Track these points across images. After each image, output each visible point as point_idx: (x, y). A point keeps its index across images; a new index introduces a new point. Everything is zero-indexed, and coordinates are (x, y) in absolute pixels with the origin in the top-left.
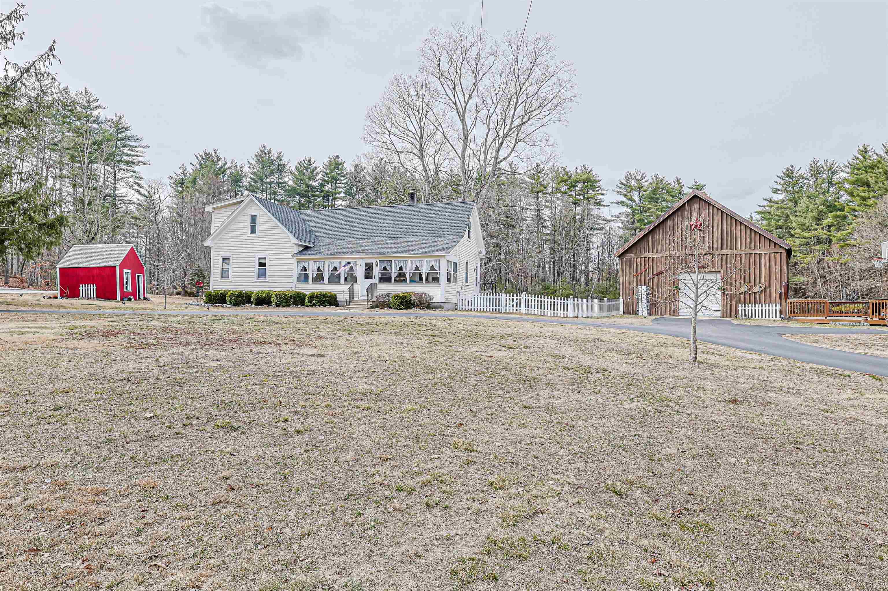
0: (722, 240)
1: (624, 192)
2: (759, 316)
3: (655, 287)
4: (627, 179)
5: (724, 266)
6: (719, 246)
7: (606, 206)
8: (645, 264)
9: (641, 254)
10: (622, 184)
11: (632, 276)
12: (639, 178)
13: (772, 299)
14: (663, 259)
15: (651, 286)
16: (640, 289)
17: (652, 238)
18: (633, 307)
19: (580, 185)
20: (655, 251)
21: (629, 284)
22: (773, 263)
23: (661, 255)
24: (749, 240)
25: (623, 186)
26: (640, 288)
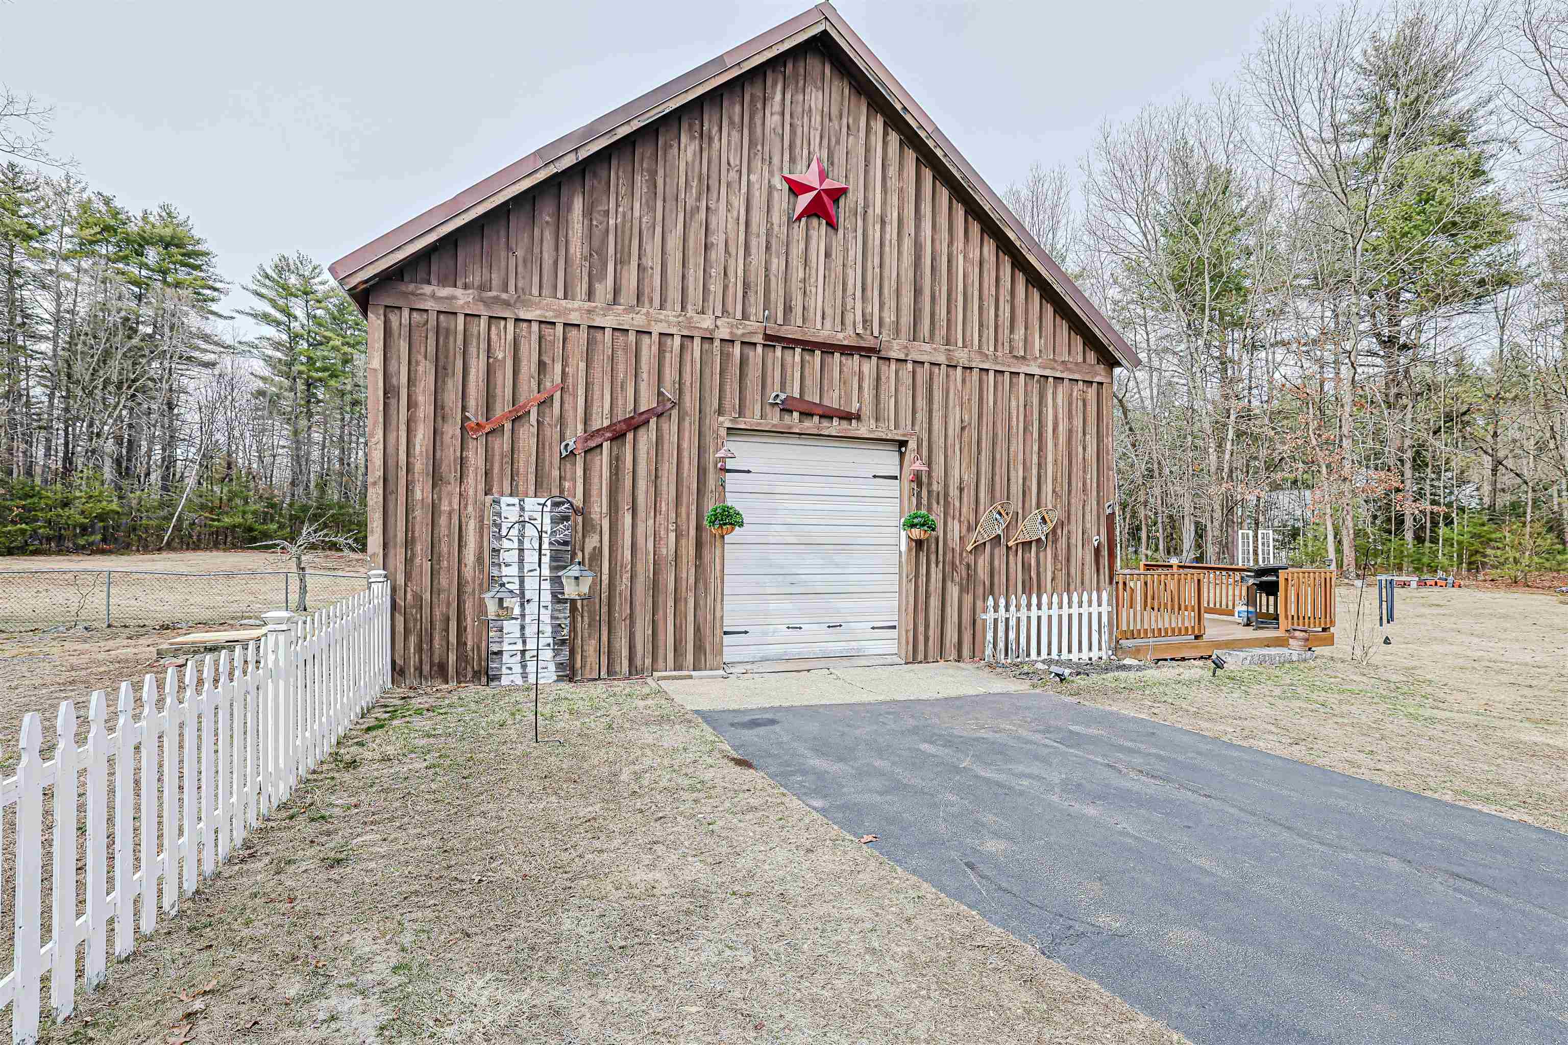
0: (918, 292)
1: (271, 294)
2: (1060, 651)
3: (599, 508)
4: (279, 270)
5: (921, 416)
6: (906, 319)
7: (226, 318)
8: (541, 365)
9: (521, 300)
10: (267, 276)
11: (452, 430)
12: (306, 273)
13: (1073, 571)
14: (649, 348)
15: (578, 501)
16: (510, 514)
17: (588, 213)
18: (461, 630)
19: (152, 255)
20: (604, 289)
21: (437, 479)
22: (1078, 422)
23: (638, 320)
24: (1008, 314)
25: (267, 282)
26: (509, 509)
